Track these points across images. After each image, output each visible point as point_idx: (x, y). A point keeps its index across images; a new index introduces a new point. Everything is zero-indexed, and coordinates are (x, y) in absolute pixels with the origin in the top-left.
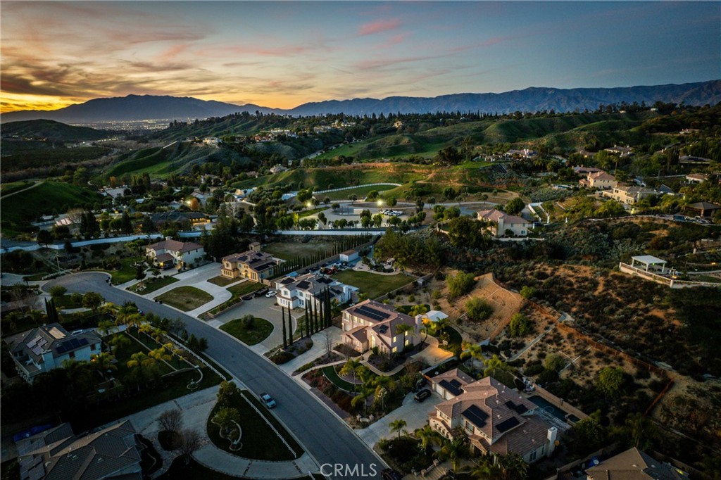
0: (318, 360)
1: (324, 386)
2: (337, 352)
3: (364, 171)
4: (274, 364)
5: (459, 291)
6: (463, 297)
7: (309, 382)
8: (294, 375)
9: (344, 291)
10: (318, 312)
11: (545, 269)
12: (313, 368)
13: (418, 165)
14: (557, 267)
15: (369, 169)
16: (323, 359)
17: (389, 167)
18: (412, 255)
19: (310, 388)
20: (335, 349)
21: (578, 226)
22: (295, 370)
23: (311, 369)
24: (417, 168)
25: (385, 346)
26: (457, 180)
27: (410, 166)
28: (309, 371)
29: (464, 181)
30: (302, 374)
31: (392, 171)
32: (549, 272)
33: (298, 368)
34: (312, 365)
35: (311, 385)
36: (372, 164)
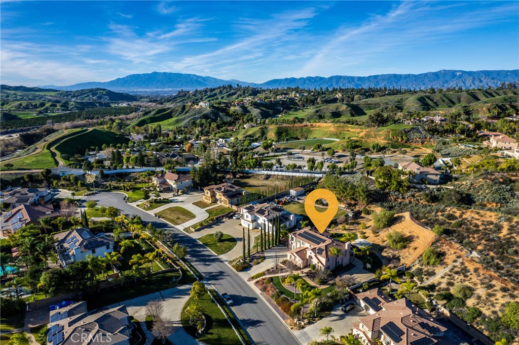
0: (268, 270)
1: (270, 292)
2: (282, 265)
3: (312, 129)
4: (235, 270)
5: (382, 225)
6: (384, 229)
7: (260, 287)
8: (249, 280)
9: (291, 219)
10: (271, 233)
11: (454, 212)
12: (264, 277)
13: (353, 126)
14: (465, 211)
15: (316, 127)
16: (271, 270)
17: (331, 126)
18: (345, 194)
19: (261, 292)
20: (281, 263)
21: (483, 179)
22: (250, 277)
23: (262, 278)
24: (351, 128)
25: (320, 265)
26: (383, 138)
27: (347, 126)
28: (260, 278)
29: (388, 138)
30: (255, 281)
31: (333, 129)
32: (458, 214)
33: (252, 276)
34: (264, 274)
35: (261, 290)
36: (318, 124)
